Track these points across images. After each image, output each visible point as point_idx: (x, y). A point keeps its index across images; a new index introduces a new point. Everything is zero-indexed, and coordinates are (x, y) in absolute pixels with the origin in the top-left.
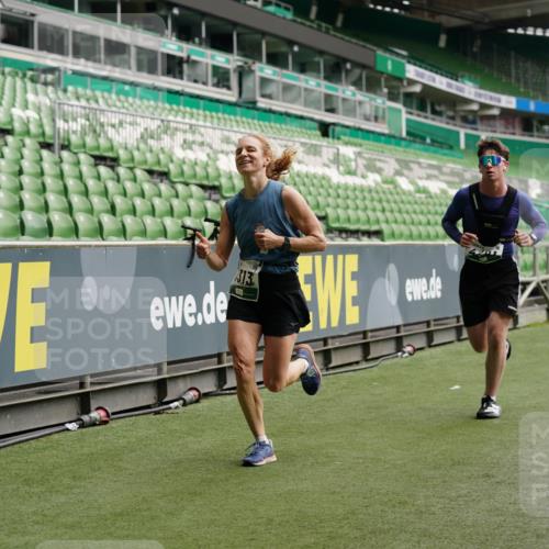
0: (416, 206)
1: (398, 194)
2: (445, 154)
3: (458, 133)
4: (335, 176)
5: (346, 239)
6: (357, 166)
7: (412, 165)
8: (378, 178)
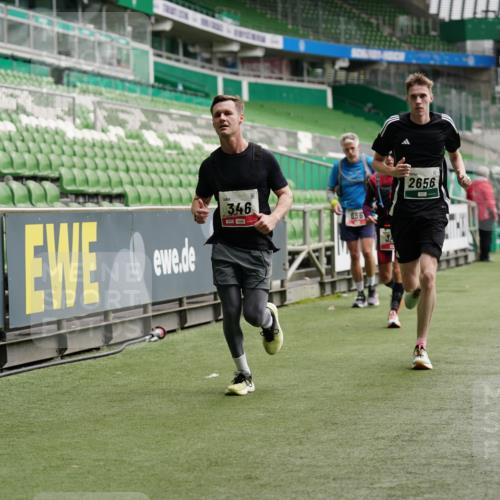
0: (166, 165)
1: (144, 150)
2: (200, 104)
3: (215, 78)
4: (71, 130)
5: (83, 204)
6: (96, 118)
7: (161, 117)
8: (121, 132)
